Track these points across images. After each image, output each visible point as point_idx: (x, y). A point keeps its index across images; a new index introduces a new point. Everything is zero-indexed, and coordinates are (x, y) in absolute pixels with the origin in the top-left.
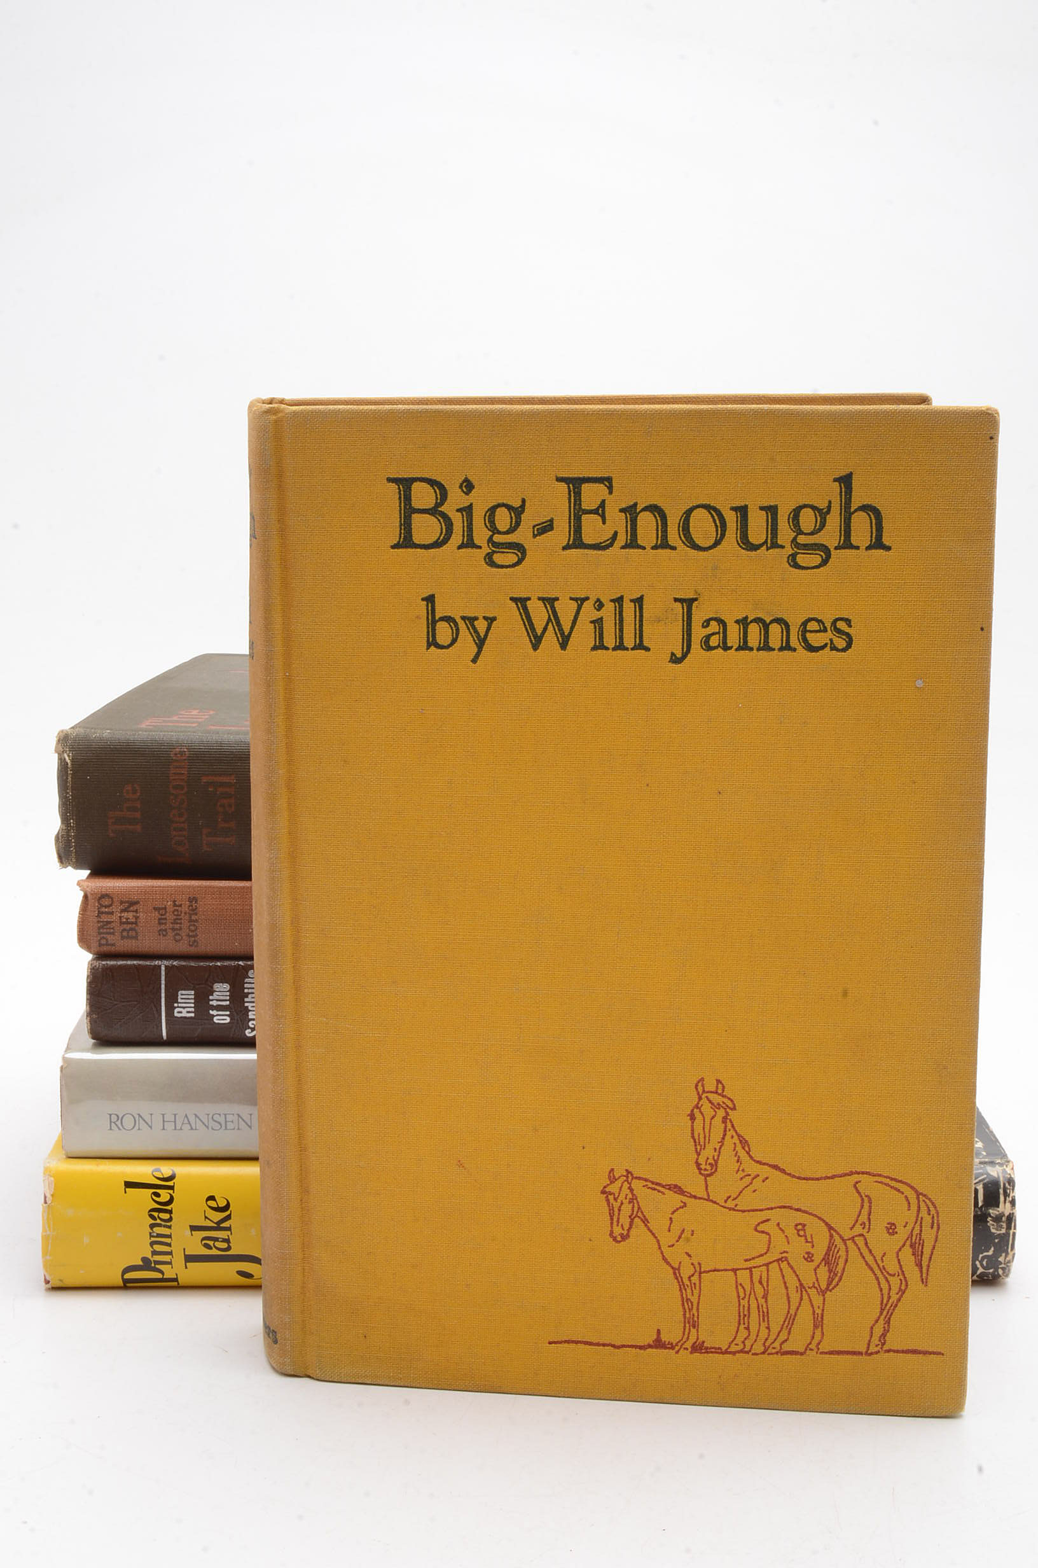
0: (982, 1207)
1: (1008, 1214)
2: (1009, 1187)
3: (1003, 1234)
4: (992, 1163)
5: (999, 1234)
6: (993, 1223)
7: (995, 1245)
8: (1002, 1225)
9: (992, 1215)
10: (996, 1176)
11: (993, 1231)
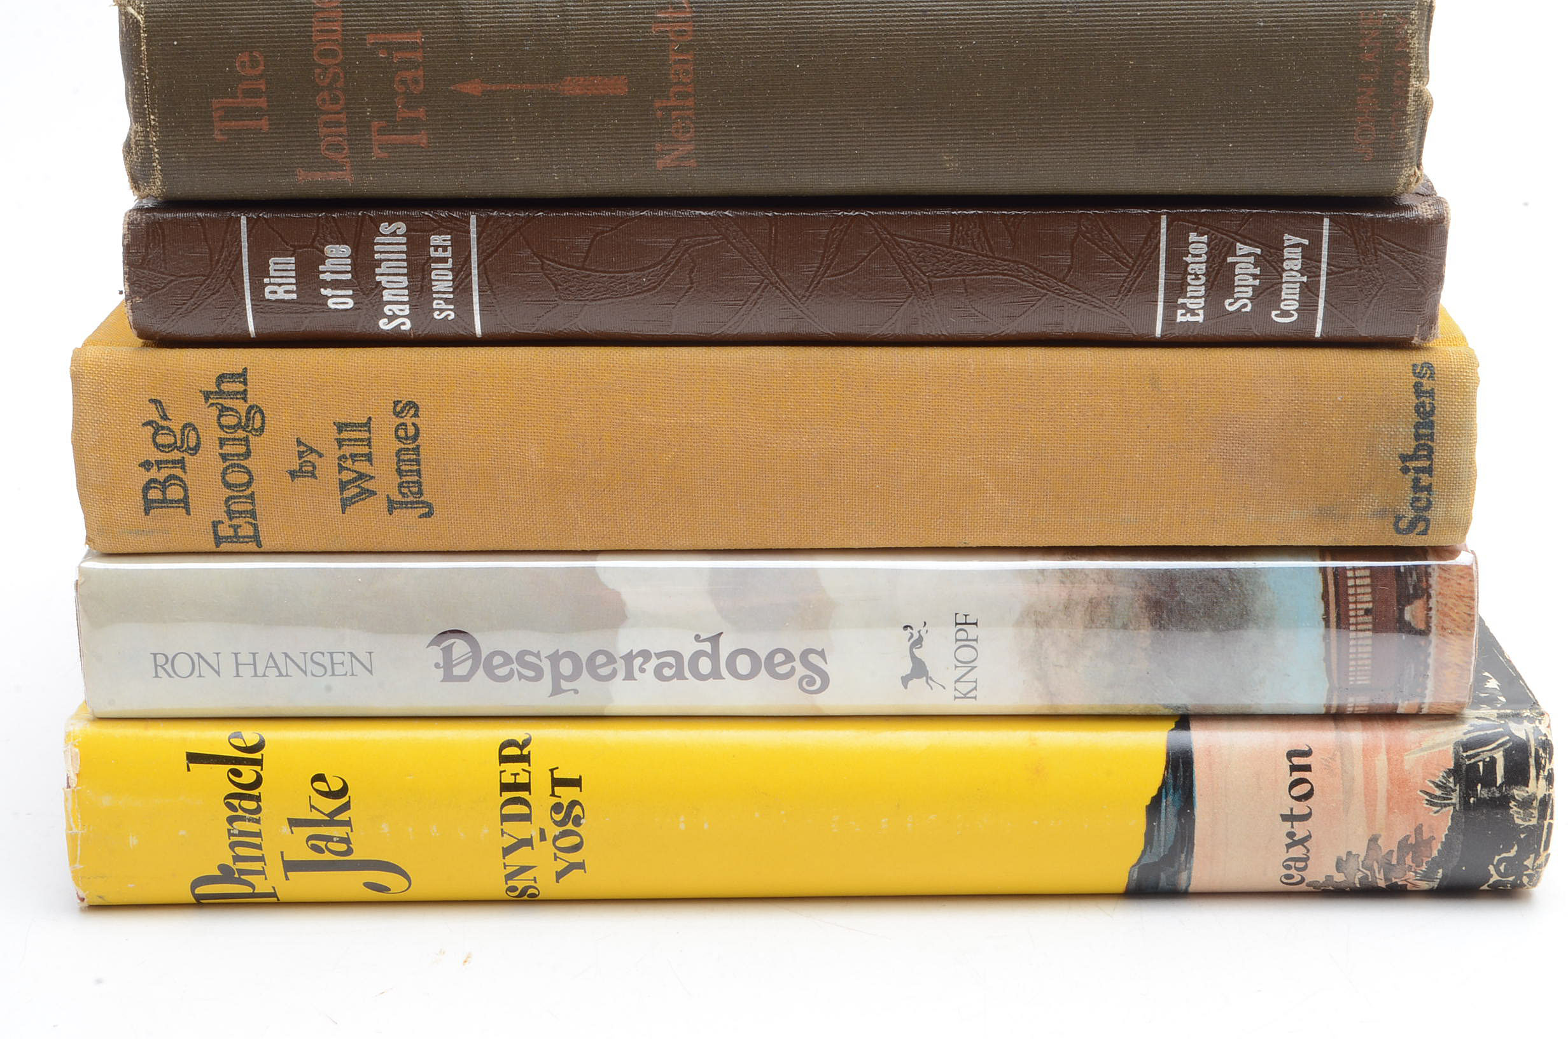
0: (1501, 785)
1: (1542, 796)
2: (1543, 755)
3: (1534, 826)
4: (1517, 717)
5: (1527, 827)
6: (1519, 810)
7: (1520, 842)
8: (1532, 813)
9: (1517, 797)
10: (1524, 737)
11: (1518, 821)
